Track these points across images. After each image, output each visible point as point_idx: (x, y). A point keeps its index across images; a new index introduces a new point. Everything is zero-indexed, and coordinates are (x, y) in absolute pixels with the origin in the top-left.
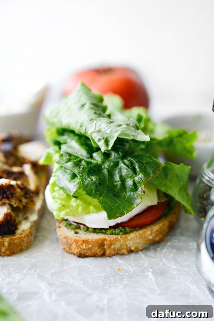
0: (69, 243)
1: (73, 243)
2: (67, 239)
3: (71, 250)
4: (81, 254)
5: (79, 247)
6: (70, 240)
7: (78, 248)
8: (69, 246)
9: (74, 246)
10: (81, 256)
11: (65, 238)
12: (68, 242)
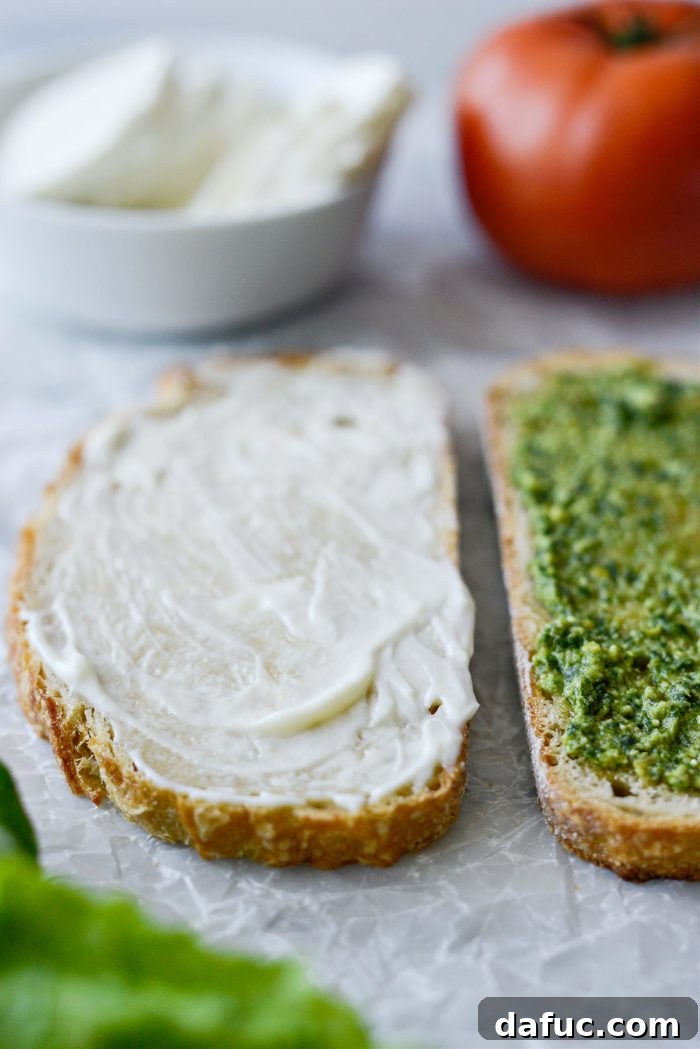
0: (592, 831)
1: (612, 834)
2: (589, 818)
3: (600, 851)
4: (636, 871)
5: (631, 850)
6: (598, 823)
7: (629, 853)
8: (590, 838)
9: (613, 842)
10: (636, 876)
11: (579, 811)
12: (592, 827)
